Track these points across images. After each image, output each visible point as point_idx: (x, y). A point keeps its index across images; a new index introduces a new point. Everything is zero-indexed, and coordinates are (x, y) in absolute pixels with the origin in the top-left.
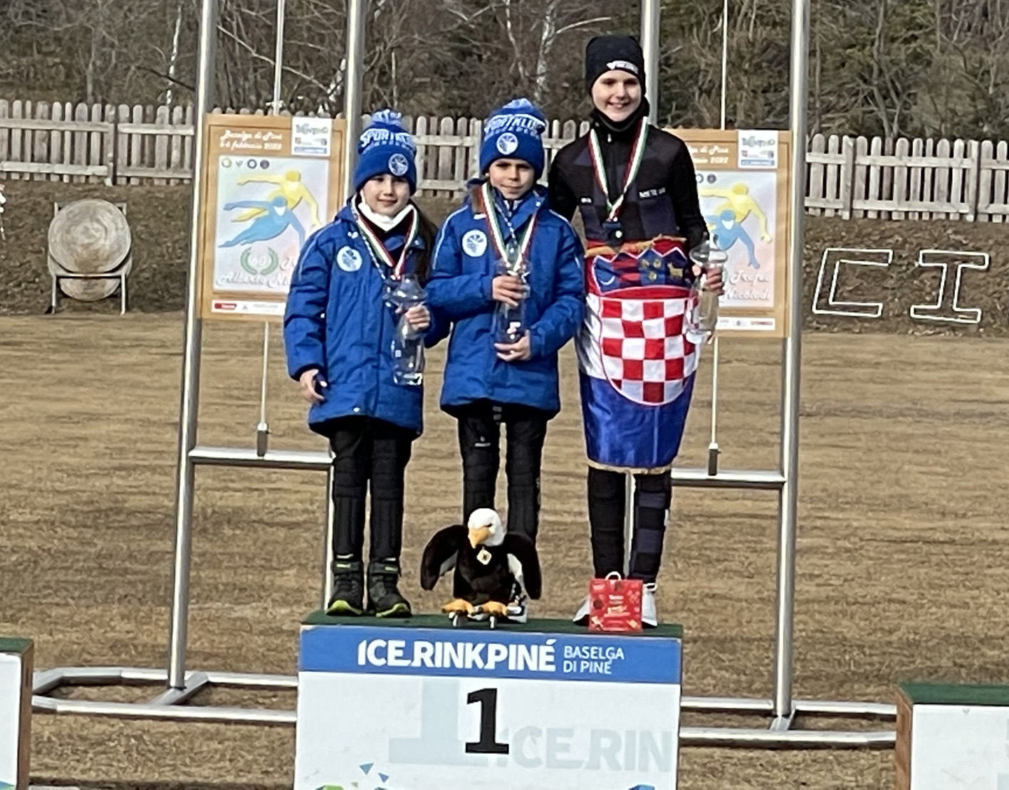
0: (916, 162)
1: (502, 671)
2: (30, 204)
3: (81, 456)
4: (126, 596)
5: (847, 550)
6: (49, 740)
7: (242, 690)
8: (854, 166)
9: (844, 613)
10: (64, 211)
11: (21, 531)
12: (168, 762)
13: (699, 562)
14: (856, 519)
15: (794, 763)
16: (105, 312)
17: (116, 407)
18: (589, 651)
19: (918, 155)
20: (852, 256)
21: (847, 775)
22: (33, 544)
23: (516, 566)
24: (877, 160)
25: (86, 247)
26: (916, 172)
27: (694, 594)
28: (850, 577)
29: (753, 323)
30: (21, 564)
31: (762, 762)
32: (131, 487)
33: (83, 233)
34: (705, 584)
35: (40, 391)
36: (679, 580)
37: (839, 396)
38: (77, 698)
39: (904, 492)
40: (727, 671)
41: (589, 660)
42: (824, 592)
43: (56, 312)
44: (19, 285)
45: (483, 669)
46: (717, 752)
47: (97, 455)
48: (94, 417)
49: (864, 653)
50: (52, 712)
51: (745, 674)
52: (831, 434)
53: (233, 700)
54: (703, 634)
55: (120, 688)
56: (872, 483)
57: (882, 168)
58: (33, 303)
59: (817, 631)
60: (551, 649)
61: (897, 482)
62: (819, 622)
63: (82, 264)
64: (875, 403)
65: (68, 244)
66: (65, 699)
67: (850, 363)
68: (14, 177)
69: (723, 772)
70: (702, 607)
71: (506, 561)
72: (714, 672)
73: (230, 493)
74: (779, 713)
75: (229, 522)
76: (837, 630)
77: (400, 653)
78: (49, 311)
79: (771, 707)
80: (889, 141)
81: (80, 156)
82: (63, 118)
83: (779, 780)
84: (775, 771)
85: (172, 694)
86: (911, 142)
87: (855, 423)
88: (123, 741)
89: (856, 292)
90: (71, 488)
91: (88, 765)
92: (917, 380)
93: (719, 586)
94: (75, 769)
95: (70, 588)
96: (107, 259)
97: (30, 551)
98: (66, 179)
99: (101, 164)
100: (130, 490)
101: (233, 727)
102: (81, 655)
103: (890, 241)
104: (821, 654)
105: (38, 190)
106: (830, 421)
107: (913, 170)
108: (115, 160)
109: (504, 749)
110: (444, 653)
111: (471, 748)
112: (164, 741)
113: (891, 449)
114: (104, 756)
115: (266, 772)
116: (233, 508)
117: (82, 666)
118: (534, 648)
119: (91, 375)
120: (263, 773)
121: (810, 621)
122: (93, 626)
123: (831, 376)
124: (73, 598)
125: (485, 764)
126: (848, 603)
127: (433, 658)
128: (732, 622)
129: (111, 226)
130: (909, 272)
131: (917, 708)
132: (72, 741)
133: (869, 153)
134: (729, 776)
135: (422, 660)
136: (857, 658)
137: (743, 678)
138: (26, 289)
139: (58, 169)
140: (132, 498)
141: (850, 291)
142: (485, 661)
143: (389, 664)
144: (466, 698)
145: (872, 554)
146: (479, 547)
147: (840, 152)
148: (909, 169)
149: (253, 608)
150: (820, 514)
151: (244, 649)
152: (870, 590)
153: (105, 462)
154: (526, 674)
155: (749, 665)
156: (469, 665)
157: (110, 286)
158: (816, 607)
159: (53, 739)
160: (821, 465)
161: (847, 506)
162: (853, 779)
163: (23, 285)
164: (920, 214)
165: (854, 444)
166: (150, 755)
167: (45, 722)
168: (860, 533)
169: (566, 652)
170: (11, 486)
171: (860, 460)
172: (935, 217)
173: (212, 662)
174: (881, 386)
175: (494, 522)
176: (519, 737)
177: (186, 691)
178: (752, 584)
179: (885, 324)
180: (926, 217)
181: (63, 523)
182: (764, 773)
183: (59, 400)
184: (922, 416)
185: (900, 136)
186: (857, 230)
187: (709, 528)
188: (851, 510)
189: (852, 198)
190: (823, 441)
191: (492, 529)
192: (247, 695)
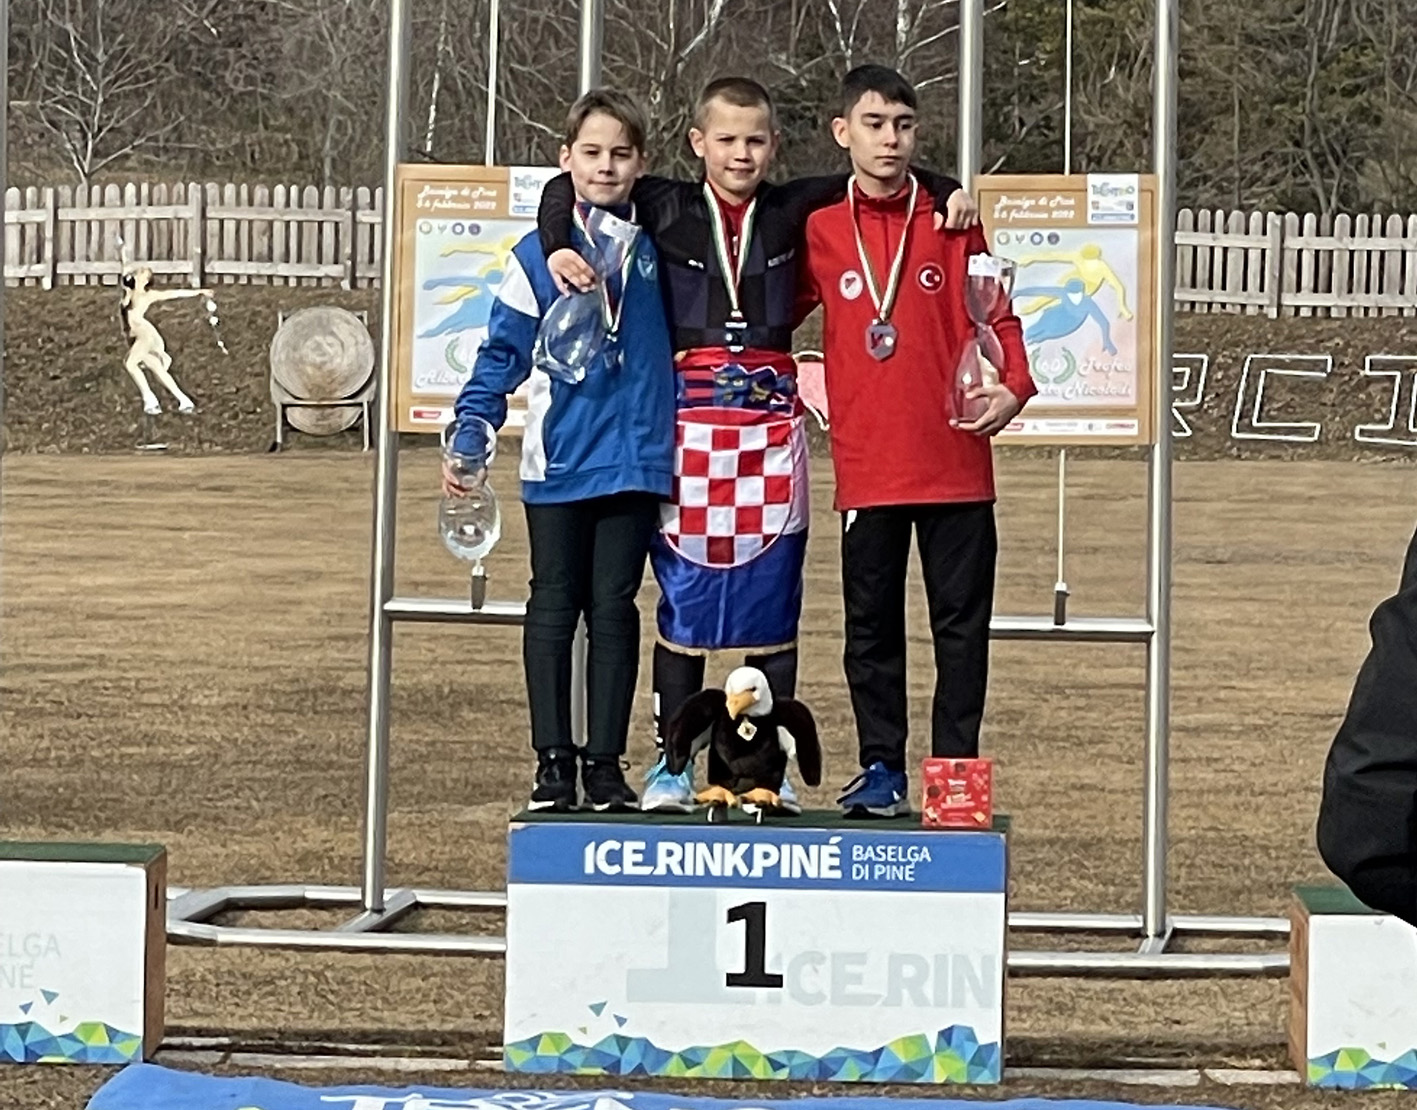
0: (1360, 243)
1: (772, 879)
2: (247, 314)
3: (290, 624)
4: (326, 796)
5: (1256, 728)
6: (203, 980)
7: (460, 913)
8: (1282, 250)
9: (1247, 806)
10: (288, 322)
11: (204, 717)
12: (353, 1005)
13: (1067, 745)
14: (1271, 689)
15: (1166, 996)
16: (342, 450)
17: (344, 564)
18: (885, 851)
19: (1362, 235)
20: (1281, 364)
21: (1235, 1010)
22: (215, 735)
23: (788, 741)
24: (1310, 242)
25: (319, 367)
26: (1361, 256)
27: (1056, 784)
28: (1257, 761)
29: (1110, 426)
30: (197, 758)
31: (1125, 994)
32: (350, 660)
33: (313, 350)
34: (1071, 772)
35: (249, 545)
36: (1039, 767)
37: (1260, 537)
38: (247, 926)
39: (1335, 655)
40: (1091, 880)
41: (885, 863)
42: (1223, 779)
43: (282, 450)
44: (235, 416)
45: (747, 878)
46: (1068, 983)
47: (312, 622)
48: (313, 576)
49: (1268, 855)
50: (211, 943)
51: (1114, 885)
52: (1247, 585)
53: (449, 925)
54: (1064, 836)
55: (304, 911)
56: (1294, 645)
57: (1317, 252)
58: (253, 439)
59: (1212, 828)
60: (836, 850)
61: (1326, 643)
62: (1214, 818)
63: (315, 389)
64: (1308, 546)
65: (296, 364)
66: (233, 926)
67: (1278, 498)
68: (228, 280)
69: (1073, 1009)
70: (1065, 800)
71: (776, 735)
72: (1074, 881)
73: (476, 667)
74: (1151, 932)
75: (470, 704)
76: (1236, 826)
77: (639, 858)
78: (274, 447)
79: (1140, 925)
80: (1326, 217)
81: (310, 252)
82: (288, 204)
83: (1145, 1019)
84: (1142, 1006)
85: (367, 918)
86: (1353, 218)
87: (1279, 571)
88: (300, 979)
89: (1287, 410)
90: (272, 663)
91: (251, 1010)
92: (1362, 518)
93: (1089, 774)
94: (233, 1015)
95: (256, 786)
96: (346, 381)
97: (210, 741)
98: (292, 283)
99: (336, 262)
100: (347, 664)
101: (443, 959)
102: (257, 871)
103: (1329, 344)
104: (1213, 858)
105: (257, 296)
106: (1245, 568)
107: (1356, 255)
108: (353, 257)
109: (776, 981)
110: (697, 856)
111: (733, 980)
112: (351, 978)
113: (1324, 602)
114: (271, 998)
115: (480, 1017)
116: (476, 686)
117: (257, 884)
118: (813, 849)
119: (316, 526)
120: (476, 1017)
121: (1202, 816)
122: (279, 834)
123: (1253, 514)
124: (257, 800)
125: (751, 1001)
126: (1253, 793)
127: (682, 864)
128: (1102, 819)
129: (349, 341)
130: (1353, 383)
131: (1314, 920)
132: (232, 980)
133: (1301, 234)
134: (1082, 1014)
135: (668, 866)
136: (1259, 862)
137: (1112, 889)
138: (244, 421)
139: (282, 269)
140: (349, 674)
141: (1279, 409)
142: (750, 868)
143: (626, 872)
144: (725, 916)
145: (1288, 732)
146: (740, 718)
147: (1264, 233)
148: (1352, 253)
149: (488, 811)
150: (1225, 683)
151: (471, 862)
152: (1286, 776)
153: (319, 631)
154: (804, 882)
155: (1120, 872)
156: (729, 872)
157: (349, 416)
158: (1212, 798)
159: (210, 977)
160: (1230, 623)
161: (1261, 673)
162: (1243, 1015)
163: (241, 417)
164: (1366, 309)
165: (1276, 596)
166: (331, 997)
167: (199, 956)
168: (1275, 706)
169: (855, 853)
170: (196, 662)
171: (1281, 616)
172: (1385, 314)
173: (425, 877)
174: (1314, 526)
175: (759, 685)
176: (796, 965)
177: (387, 915)
178: (1131, 771)
179: (1322, 449)
180: (1373, 314)
181: (259, 707)
182: (1127, 1009)
183: (270, 556)
184: (1364, 561)
185: (1339, 211)
186: (1286, 332)
187: (1082, 702)
188: (1265, 677)
189: (1280, 290)
190: (1237, 594)
191: (756, 695)
192: (467, 918)
